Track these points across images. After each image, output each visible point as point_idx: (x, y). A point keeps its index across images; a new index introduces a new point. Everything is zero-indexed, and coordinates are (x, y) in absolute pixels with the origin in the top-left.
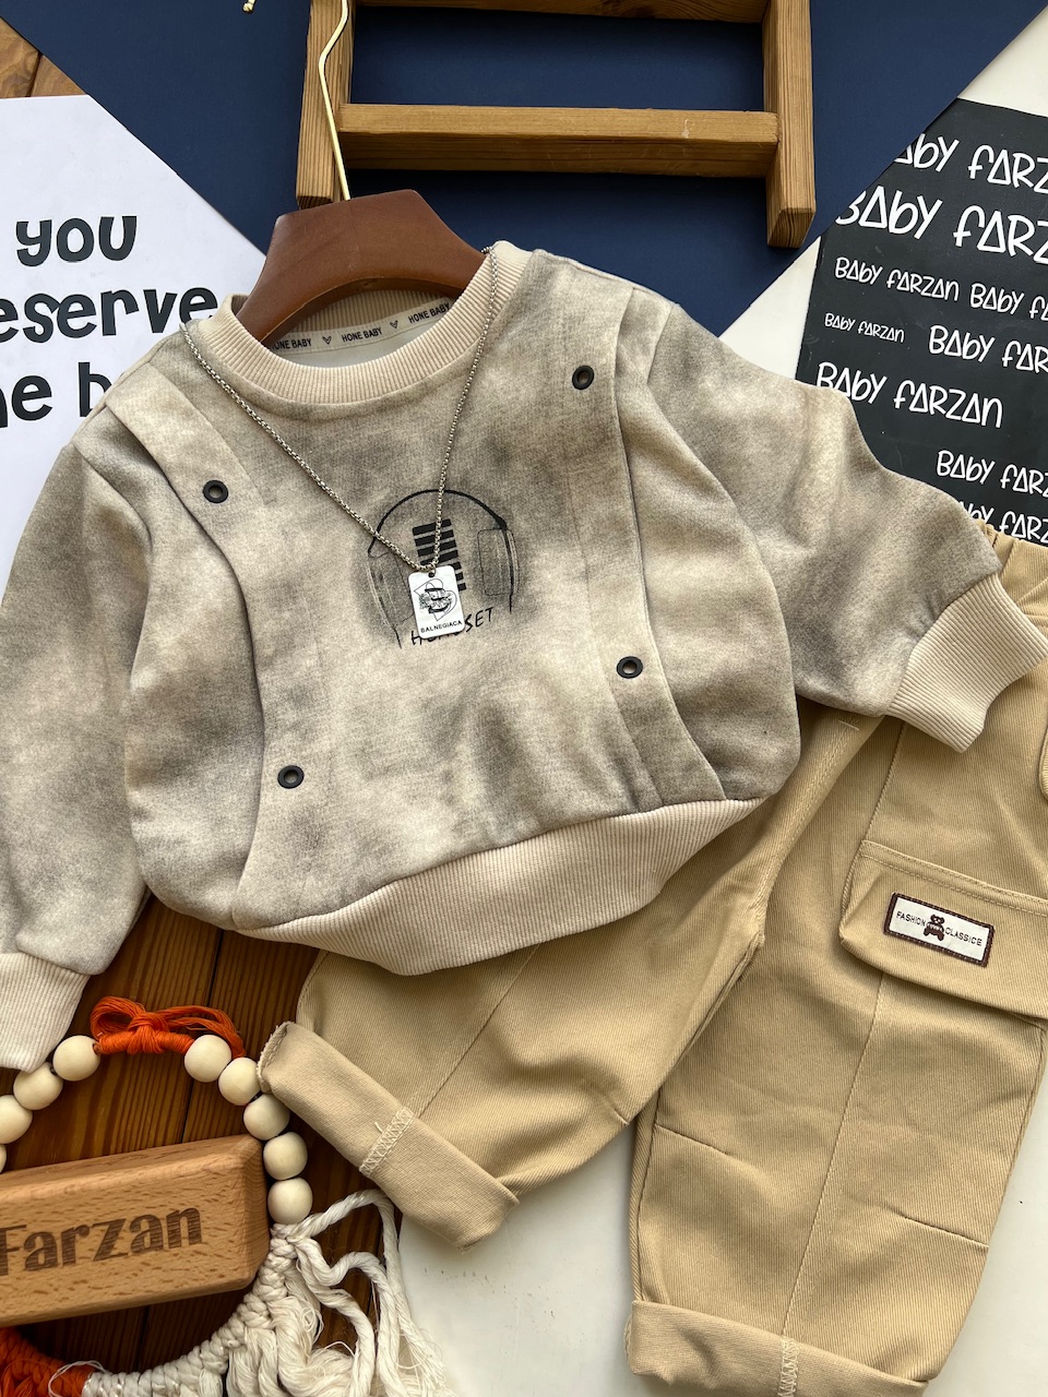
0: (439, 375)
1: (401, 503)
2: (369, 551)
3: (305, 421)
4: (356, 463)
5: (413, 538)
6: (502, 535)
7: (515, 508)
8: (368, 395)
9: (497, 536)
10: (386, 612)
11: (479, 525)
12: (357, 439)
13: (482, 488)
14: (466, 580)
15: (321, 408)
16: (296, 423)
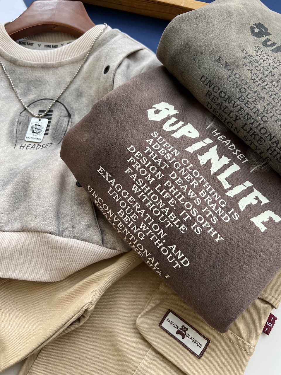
0: (66, 61)
1: (39, 100)
2: (21, 113)
3: (15, 64)
4: (28, 83)
5: (38, 113)
6: (68, 120)
7: (76, 113)
8: (39, 61)
9: (66, 119)
10: (16, 135)
11: (62, 114)
12: (31, 75)
13: (68, 103)
14: (49, 132)
15: (21, 61)
16: (12, 64)
